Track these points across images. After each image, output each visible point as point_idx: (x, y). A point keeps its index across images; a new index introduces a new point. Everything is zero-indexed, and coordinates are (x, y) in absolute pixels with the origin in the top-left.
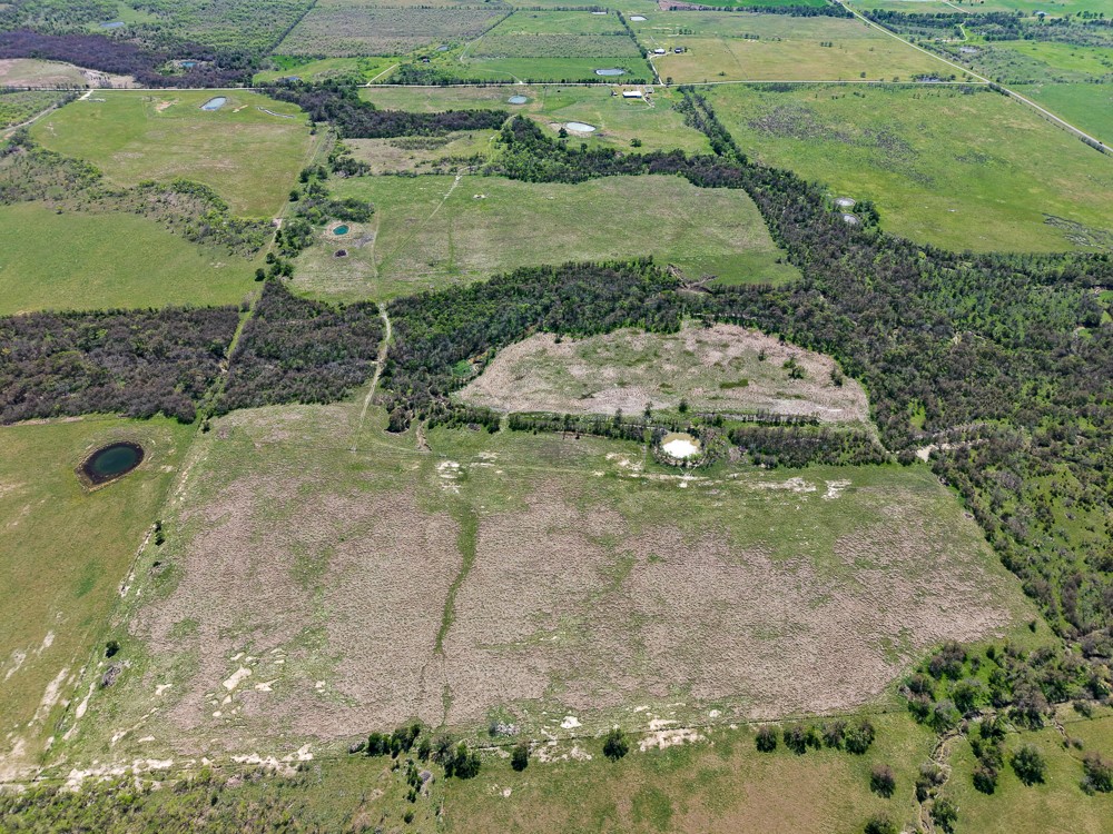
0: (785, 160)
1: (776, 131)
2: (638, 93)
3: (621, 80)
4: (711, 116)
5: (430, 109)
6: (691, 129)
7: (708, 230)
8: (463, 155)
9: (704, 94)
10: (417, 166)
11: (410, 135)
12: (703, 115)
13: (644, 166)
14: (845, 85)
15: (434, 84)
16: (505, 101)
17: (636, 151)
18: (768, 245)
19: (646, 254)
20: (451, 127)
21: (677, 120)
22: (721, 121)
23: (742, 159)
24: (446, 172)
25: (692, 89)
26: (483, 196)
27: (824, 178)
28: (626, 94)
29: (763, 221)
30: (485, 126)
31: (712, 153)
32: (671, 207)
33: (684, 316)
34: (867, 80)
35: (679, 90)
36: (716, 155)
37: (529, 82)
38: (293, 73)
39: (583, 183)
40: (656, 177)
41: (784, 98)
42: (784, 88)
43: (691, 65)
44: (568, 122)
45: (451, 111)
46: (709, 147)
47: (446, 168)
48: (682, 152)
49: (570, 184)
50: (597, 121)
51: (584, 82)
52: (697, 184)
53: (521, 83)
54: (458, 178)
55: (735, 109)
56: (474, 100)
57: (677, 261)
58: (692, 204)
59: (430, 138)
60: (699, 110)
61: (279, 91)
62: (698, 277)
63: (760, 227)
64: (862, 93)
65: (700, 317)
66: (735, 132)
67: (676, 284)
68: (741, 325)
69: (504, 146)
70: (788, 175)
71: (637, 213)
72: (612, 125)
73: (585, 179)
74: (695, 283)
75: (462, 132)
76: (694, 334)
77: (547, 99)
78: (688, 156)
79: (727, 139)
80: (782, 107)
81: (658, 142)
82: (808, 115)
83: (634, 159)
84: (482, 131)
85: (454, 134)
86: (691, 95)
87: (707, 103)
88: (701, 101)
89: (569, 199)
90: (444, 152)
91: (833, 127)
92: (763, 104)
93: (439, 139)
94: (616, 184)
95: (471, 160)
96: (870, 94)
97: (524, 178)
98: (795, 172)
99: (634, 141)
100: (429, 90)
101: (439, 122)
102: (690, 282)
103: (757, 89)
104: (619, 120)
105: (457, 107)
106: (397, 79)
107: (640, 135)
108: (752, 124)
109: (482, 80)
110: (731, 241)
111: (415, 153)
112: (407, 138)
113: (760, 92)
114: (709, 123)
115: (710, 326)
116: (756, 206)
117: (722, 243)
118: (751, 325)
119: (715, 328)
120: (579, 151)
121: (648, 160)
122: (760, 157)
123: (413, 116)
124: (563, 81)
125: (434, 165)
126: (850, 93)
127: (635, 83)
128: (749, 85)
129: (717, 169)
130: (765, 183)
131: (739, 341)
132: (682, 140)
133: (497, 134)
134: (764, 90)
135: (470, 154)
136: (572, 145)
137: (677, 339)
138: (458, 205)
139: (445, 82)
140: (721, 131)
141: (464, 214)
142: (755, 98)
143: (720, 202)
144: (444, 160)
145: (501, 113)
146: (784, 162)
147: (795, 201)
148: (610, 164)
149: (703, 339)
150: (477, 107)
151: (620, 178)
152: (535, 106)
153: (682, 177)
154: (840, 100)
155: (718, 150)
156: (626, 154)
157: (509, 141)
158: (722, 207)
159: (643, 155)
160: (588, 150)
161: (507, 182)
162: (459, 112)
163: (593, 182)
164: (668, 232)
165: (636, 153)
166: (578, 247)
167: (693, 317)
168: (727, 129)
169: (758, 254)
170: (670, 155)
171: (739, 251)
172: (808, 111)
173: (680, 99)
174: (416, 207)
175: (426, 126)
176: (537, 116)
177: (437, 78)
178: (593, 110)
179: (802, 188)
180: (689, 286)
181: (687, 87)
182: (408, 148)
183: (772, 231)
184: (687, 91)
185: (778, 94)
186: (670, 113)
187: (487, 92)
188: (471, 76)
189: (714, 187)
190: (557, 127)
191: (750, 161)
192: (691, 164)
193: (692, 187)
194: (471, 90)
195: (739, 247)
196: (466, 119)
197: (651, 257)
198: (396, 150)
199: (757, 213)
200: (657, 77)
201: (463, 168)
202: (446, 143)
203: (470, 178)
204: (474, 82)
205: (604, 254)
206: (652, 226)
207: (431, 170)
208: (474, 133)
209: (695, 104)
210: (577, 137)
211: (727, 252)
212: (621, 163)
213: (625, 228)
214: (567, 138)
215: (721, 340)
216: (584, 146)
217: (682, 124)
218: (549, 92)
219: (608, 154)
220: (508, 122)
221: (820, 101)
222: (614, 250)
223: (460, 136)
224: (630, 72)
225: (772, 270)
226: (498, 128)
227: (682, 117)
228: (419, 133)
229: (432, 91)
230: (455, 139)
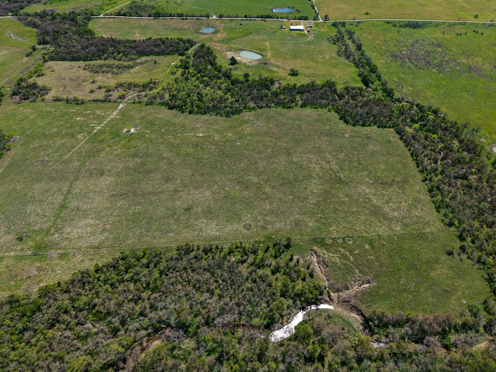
0: (429, 94)
1: (415, 63)
2: (301, 27)
3: (290, 16)
4: (359, 47)
5: (138, 36)
6: (343, 59)
9: (353, 29)
11: (106, 59)
12: (352, 47)
13: (298, 97)
14: (464, 24)
15: (150, 16)
16: (197, 31)
17: (292, 81)
21: (331, 51)
22: (368, 53)
23: (389, 93)
25: (343, 24)
26: (133, 130)
27: (474, 117)
28: (292, 27)
29: (420, 177)
30: (171, 53)
31: (361, 85)
32: (319, 151)
34: (480, 21)
35: (334, 25)
36: (364, 87)
37: (220, 16)
38: (55, 6)
39: (236, 117)
40: (308, 110)
41: (418, 33)
42: (416, 26)
43: (343, 6)
44: (242, 50)
45: (150, 38)
46: (358, 78)
48: (333, 83)
49: (224, 118)
50: (265, 50)
51: (262, 17)
52: (346, 122)
53: (214, 17)
54: (120, 107)
55: (378, 42)
56: (174, 29)
57: (322, 244)
58: (341, 148)
59: (120, 62)
60: (349, 42)
63: (418, 187)
64: (480, 31)
66: (379, 62)
69: (180, 72)
70: (435, 112)
71: (283, 159)
72: (277, 54)
73: (238, 112)
75: (149, 58)
77: (231, 30)
78: (340, 87)
79: (373, 70)
80: (417, 42)
81: (313, 72)
82: (440, 50)
83: (290, 90)
85: (144, 59)
86: (343, 30)
87: (355, 36)
88: (351, 34)
89: (217, 137)
90: (126, 77)
91: (464, 61)
92: (400, 38)
93: (127, 63)
94: (268, 119)
95: (144, 85)
96: (487, 32)
97: (181, 109)
98: (443, 109)
99: (292, 70)
100: (145, 21)
103: (395, 26)
104: (282, 49)
107: (297, 65)
108: (395, 57)
109: (185, 14)
111: (99, 78)
112: (102, 62)
113: (397, 28)
114: (357, 55)
116: (408, 154)
120: (242, 79)
121: (302, 90)
122: (405, 90)
124: (246, 17)
126: (470, 31)
127: (300, 19)
128: (388, 23)
129: (366, 103)
130: (413, 121)
132: (334, 70)
133: (178, 61)
134: (401, 26)
135: (146, 80)
136: (238, 74)
139: (157, 15)
140: (369, 63)
141: (103, 154)
142: (393, 33)
144: (120, 86)
145: (189, 41)
146: (429, 99)
147: (448, 149)
148: (266, 96)
150: (173, 36)
151: (274, 111)
152: (219, 36)
153: (333, 113)
154: (463, 36)
155: (366, 82)
156: (284, 83)
157: (186, 67)
158: (373, 154)
159: (298, 85)
160: (250, 79)
161: (165, 114)
163: (247, 115)
164: (314, 187)
165: (292, 83)
166: (209, 213)
168: (374, 62)
170: (323, 86)
171: (398, 228)
172: (439, 46)
173: (334, 32)
175: (122, 52)
176: (218, 44)
178: (264, 40)
179: (452, 130)
181: (340, 23)
184: (340, 26)
185: (411, 30)
186: (326, 44)
187: (186, 24)
188: (179, 11)
189: (363, 125)
190: (230, 55)
191: (397, 95)
192: (341, 96)
193: (342, 125)
194: (175, 22)
196: (157, 46)
198: (85, 74)
200: (318, 14)
201: (132, 95)
202: (132, 67)
204: (180, 15)
205: (236, 226)
206: (296, 180)
207: (101, 96)
208: (159, 59)
209: (346, 37)
210: (245, 64)
211: (383, 230)
212: (276, 94)
213: (266, 181)
214: (236, 66)
216: (246, 75)
217: (334, 55)
218: (234, 25)
219: (267, 83)
220: (192, 50)
221: (448, 37)
222: (248, 218)
223: (146, 62)
224: (297, 10)
226: (182, 55)
227: (335, 48)
228: (114, 58)
229: (147, 21)
230: (141, 64)
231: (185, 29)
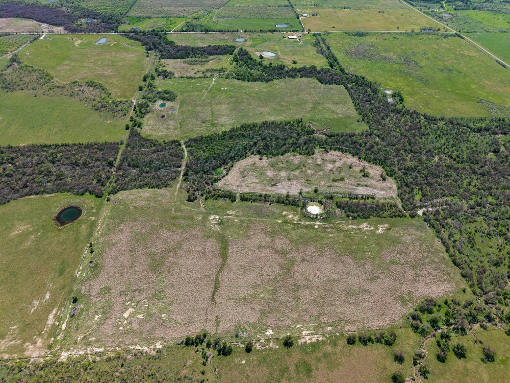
0: (362, 71)
1: (358, 56)
2: (295, 37)
3: (288, 30)
4: (328, 48)
5: (200, 44)
6: (319, 55)
7: (327, 105)
8: (216, 68)
9: (325, 37)
10: (195, 73)
11: (191, 58)
12: (325, 48)
13: (298, 73)
14: (390, 33)
15: (202, 32)
16: (234, 40)
17: (294, 66)
18: (354, 113)
19: (298, 117)
20: (210, 54)
21: (313, 51)
22: (333, 51)
23: (342, 71)
24: (209, 76)
25: (320, 35)
26: (226, 89)
27: (380, 80)
28: (290, 37)
29: (352, 101)
30: (225, 53)
31: (329, 67)
32: (310, 94)
33: (316, 147)
34: (400, 31)
35: (314, 35)
36: (331, 68)
37: (245, 31)
38: (136, 26)
39: (271, 82)
40: (304, 79)
41: (362, 39)
42: (362, 35)
43: (319, 22)
44: (264, 51)
45: (210, 46)
46: (327, 64)
47: (209, 74)
48: (315, 67)
49: (265, 83)
50: (276, 51)
51: (270, 31)
52: (322, 83)
53: (242, 31)
54: (214, 79)
55: (339, 45)
56: (220, 40)
57: (313, 120)
58: (320, 93)
59: (201, 59)
60: (323, 45)
61: (131, 35)
62: (323, 129)
63: (350, 104)
64: (397, 37)
65: (323, 148)
66: (339, 56)
67: (313, 132)
68: (342, 151)
69: (235, 63)
70: (363, 78)
71: (295, 97)
72: (284, 53)
73: (272, 80)
74: (321, 131)
75: (215, 56)
76: (321, 156)
77: (254, 39)
78: (318, 69)
79: (336, 60)
80: (361, 44)
81: (304, 62)
82: (372, 48)
83: (294, 70)
84: (224, 56)
85: (212, 57)
86: (319, 38)
87: (326, 42)
88: (324, 40)
89: (264, 90)
90: (207, 66)
91: (384, 54)
92: (352, 43)
93: (204, 60)
94: (286, 83)
95: (220, 70)
96: (401, 37)
97: (244, 79)
98: (367, 77)
99: (294, 61)
100: (200, 35)
101: (204, 51)
102: (319, 131)
103: (349, 35)
104: (286, 50)
105: (212, 43)
106: (184, 29)
107: (296, 58)
108: (347, 53)
109: (224, 30)
110: (337, 111)
111: (194, 67)
112: (190, 59)
113: (351, 37)
114: (327, 52)
115: (327, 152)
116: (348, 94)
117: (333, 112)
118: (346, 152)
119: (330, 153)
120: (268, 66)
121: (300, 70)
122: (351, 69)
123: (192, 48)
124: (261, 31)
125: (203, 73)
126: (392, 37)
127: (294, 31)
128: (346, 33)
129: (331, 75)
130: (353, 82)
131: (340, 159)
132: (315, 60)
133: (231, 58)
134: (353, 35)
135: (219, 67)
136: (265, 63)
137: (313, 158)
138: (214, 93)
139: (207, 31)
140: (333, 56)
141: (218, 97)
142: (348, 40)
143: (332, 92)
144: (208, 70)
145: (233, 47)
146: (361, 72)
147: (366, 91)
148: (283, 73)
149: (325, 158)
150: (222, 43)
151: (288, 79)
152: (249, 43)
153: (315, 79)
154: (387, 40)
155: (331, 66)
156: (290, 68)
157: (237, 61)
158: (333, 94)
159: (298, 68)
160: (273, 65)
161: (236, 82)
162: (214, 46)
163: (275, 81)
164: (309, 106)
165: (294, 67)
166: (269, 114)
167: (320, 148)
168: (336, 56)
169: (349, 117)
170: (310, 68)
171: (341, 116)
172: (372, 46)
173: (314, 40)
174: (196, 94)
175: (199, 54)
176: (248, 48)
177: (203, 29)
178: (274, 45)
179: (369, 85)
180: (318, 132)
181: (317, 34)
182: (191, 64)
183: (356, 106)
184: (318, 36)
185: (359, 38)
186: (310, 47)
187: (226, 36)
188: (219, 28)
189: (330, 84)
190: (258, 54)
191: (346, 71)
192: (319, 73)
193: (320, 84)
194: (219, 35)
195: (341, 114)
196: (217, 50)
197: (301, 119)
198: (186, 65)
199: (349, 97)
200: (304, 29)
201: (216, 75)
202: (208, 62)
203: (219, 80)
204: (220, 31)
205: (280, 117)
206: (302, 103)
207: (202, 75)
208: (220, 56)
209: (321, 42)
210: (267, 59)
211: (335, 116)
212: (287, 72)
213: (290, 104)
214: (263, 60)
215: (332, 159)
216: (271, 64)
217: (315, 53)
218: (254, 36)
219: (282, 68)
220: (236, 51)
221: (378, 41)
222: (285, 115)
223: (214, 58)
224: (291, 26)
225: (355, 125)
226: (232, 54)
227: (315, 49)
228: (196, 57)
229: (201, 35)
230: (212, 59)
231: (226, 40)
